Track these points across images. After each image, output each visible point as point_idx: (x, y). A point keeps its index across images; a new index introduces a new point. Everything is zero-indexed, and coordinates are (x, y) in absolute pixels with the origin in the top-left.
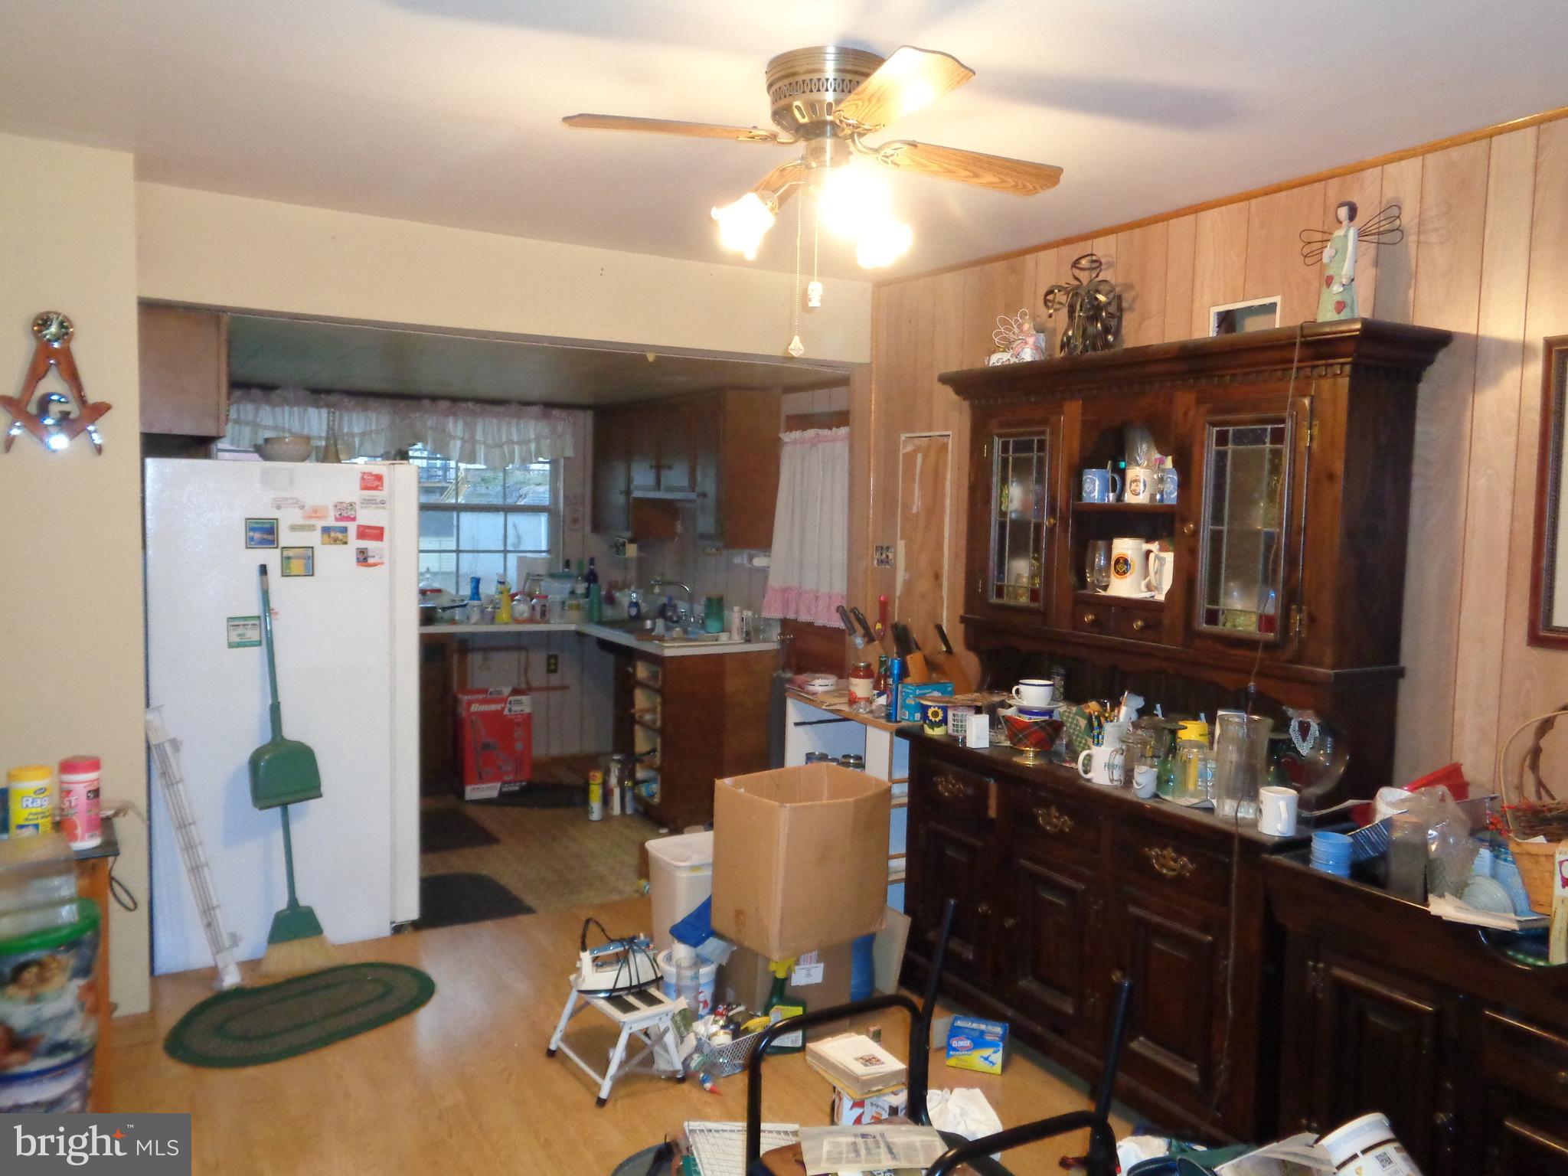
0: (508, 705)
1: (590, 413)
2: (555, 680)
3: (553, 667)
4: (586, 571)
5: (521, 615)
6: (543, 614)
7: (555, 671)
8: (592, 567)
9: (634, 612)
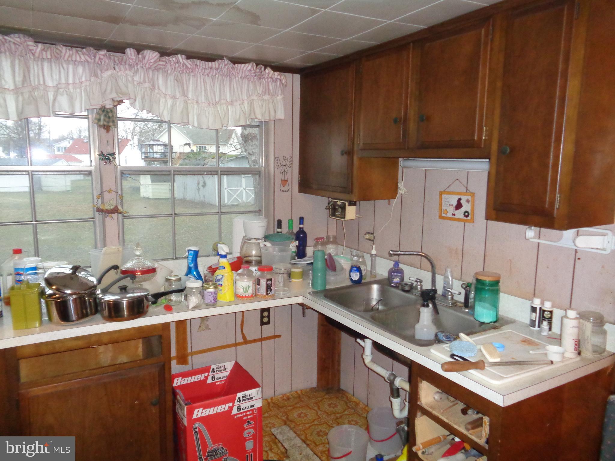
0: (236, 403)
1: (297, 77)
2: (268, 330)
3: (265, 320)
4: (295, 230)
5: (246, 291)
6: (269, 289)
7: (268, 323)
8: (301, 226)
9: (356, 276)
